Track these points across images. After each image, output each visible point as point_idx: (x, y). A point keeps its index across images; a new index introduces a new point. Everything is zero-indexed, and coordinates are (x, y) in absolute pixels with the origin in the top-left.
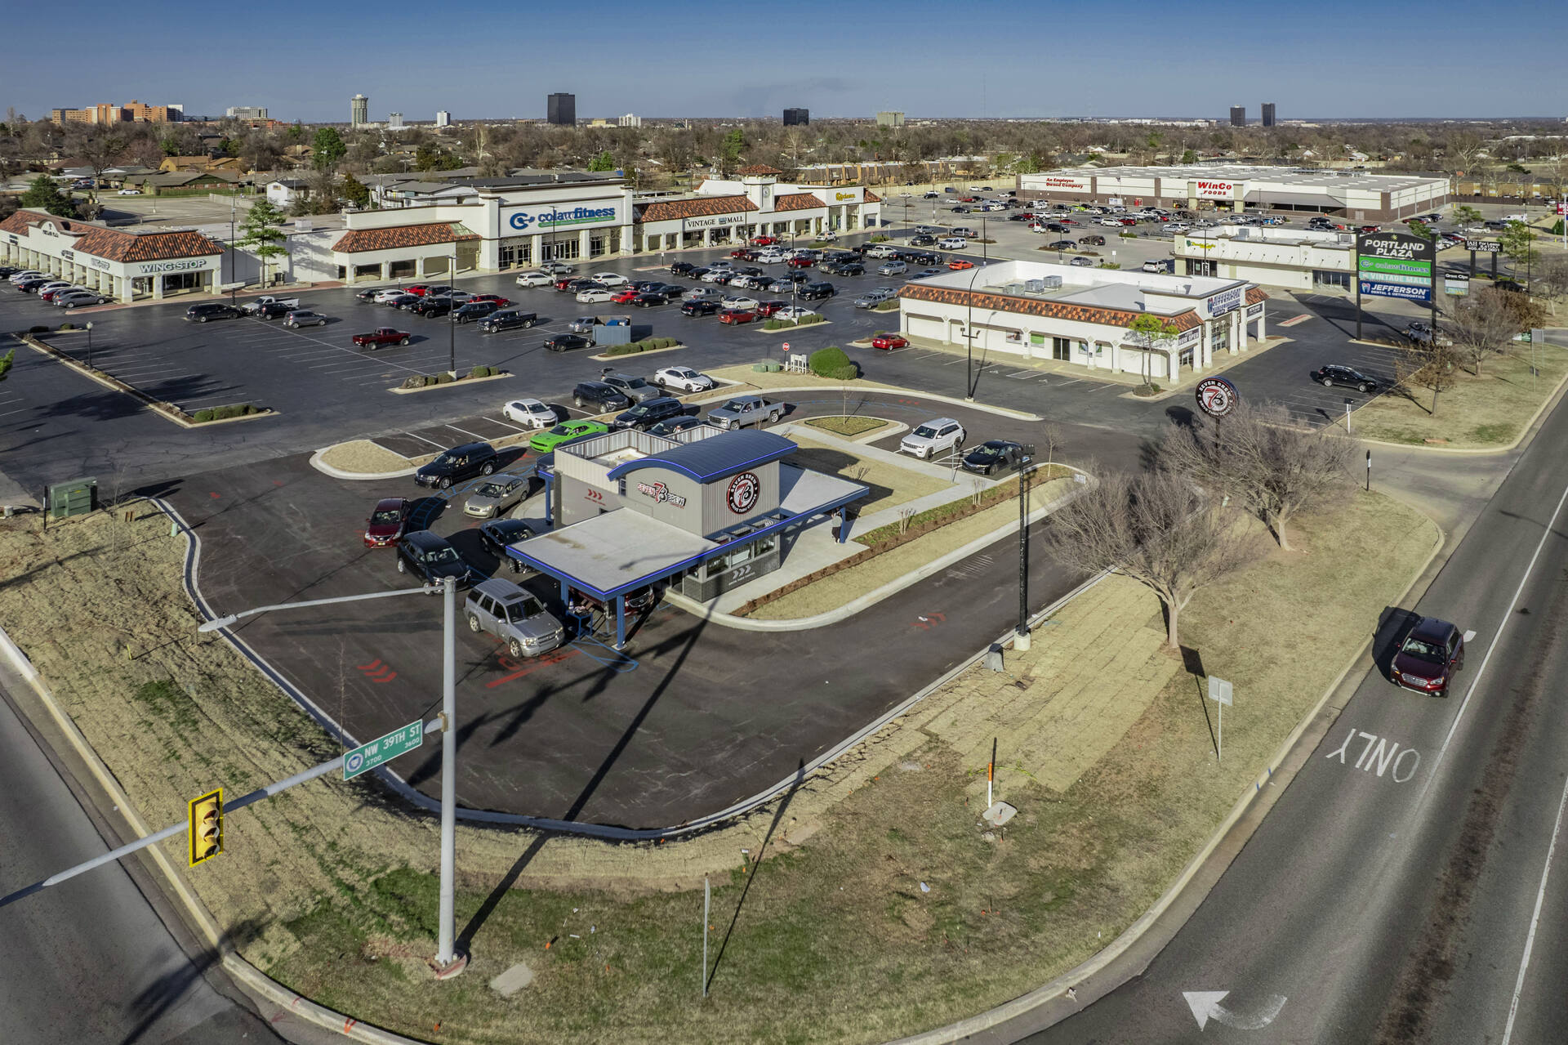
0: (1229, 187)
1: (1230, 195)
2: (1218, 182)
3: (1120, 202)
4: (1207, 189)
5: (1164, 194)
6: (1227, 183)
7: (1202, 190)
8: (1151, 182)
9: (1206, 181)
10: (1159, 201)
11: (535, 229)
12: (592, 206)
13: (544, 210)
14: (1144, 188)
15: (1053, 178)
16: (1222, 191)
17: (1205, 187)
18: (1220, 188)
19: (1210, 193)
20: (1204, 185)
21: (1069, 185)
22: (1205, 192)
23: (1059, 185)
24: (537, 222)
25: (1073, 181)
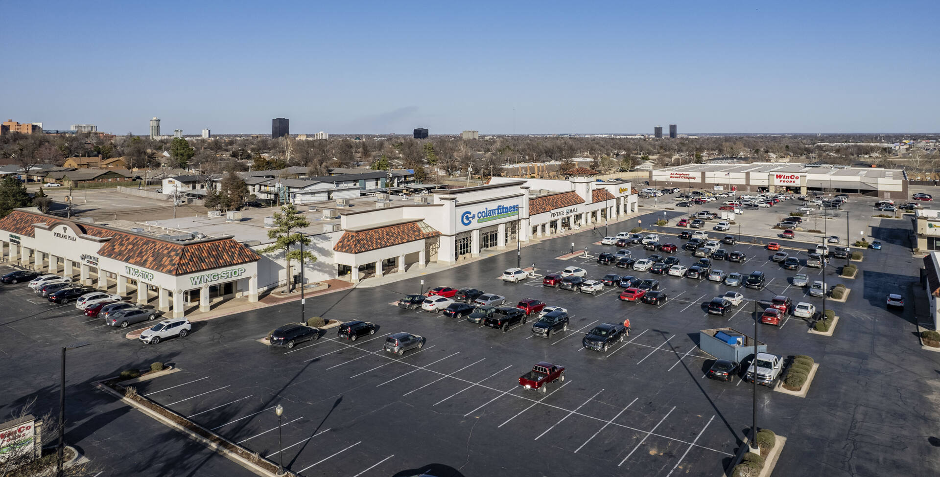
0: (797, 178)
1: (797, 183)
2: (789, 175)
3: (722, 188)
4: (782, 179)
5: (752, 183)
6: (796, 175)
7: (779, 179)
8: (743, 175)
9: (781, 174)
10: (749, 188)
11: (475, 224)
12: (507, 203)
13: (482, 207)
14: (738, 179)
15: (675, 173)
16: (792, 180)
17: (780, 178)
18: (791, 178)
19: (784, 181)
20: (780, 177)
21: (687, 178)
22: (781, 181)
23: (679, 178)
24: (476, 218)
25: (689, 175)
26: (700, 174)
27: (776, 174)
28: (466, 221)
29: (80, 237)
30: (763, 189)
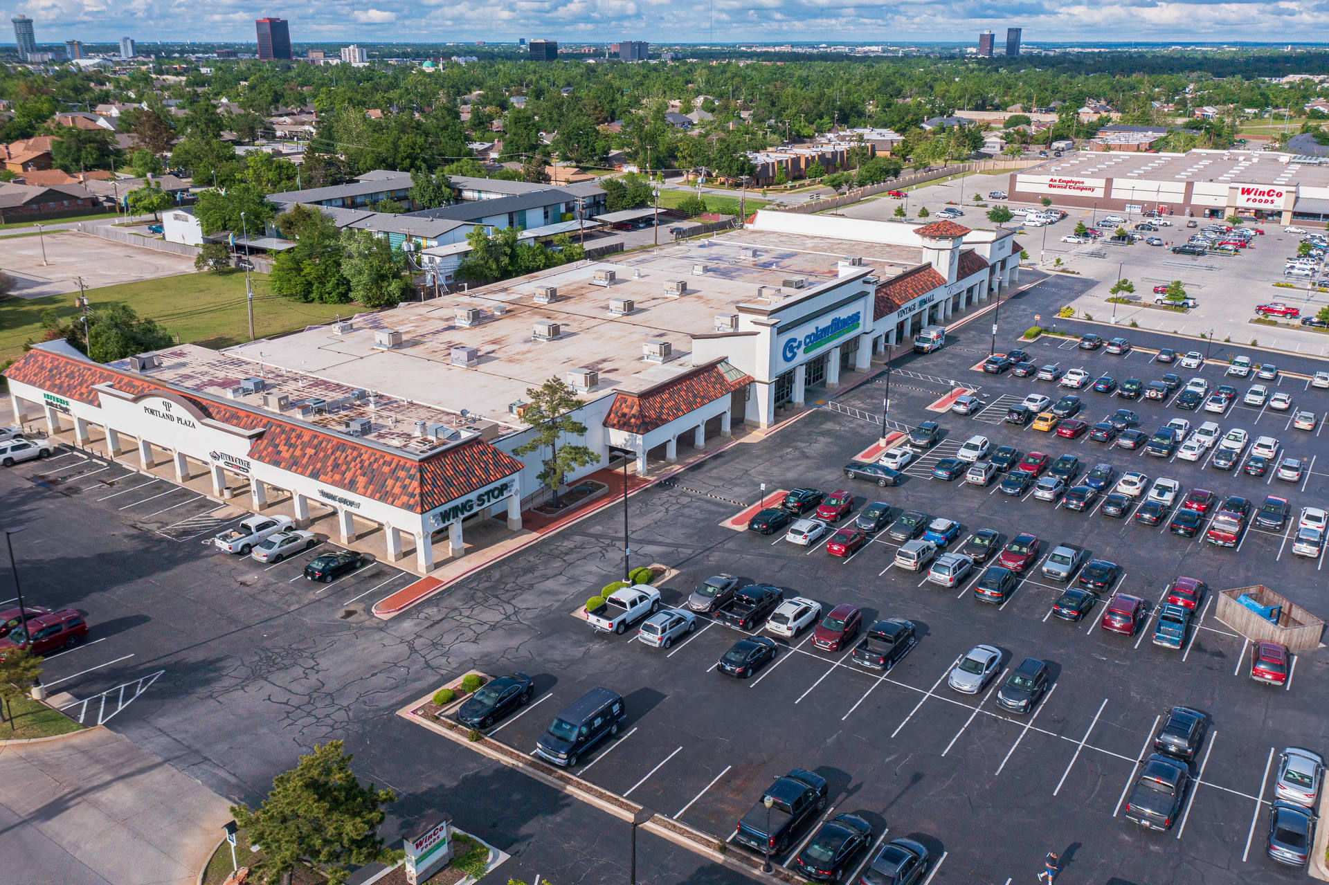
0: (1279, 195)
1: (1277, 204)
2: (1266, 188)
4: (1251, 196)
6: (1277, 189)
7: (1246, 196)
8: (1182, 187)
9: (1251, 186)
10: (1188, 209)
11: (801, 357)
12: (844, 313)
13: (810, 328)
14: (1172, 193)
15: (1057, 178)
16: (1270, 199)
17: (1249, 194)
18: (1268, 194)
19: (1255, 201)
20: (1249, 191)
21: (1078, 188)
22: (1248, 200)
23: (1065, 187)
24: (803, 347)
25: (1083, 183)
26: (1102, 183)
27: (1241, 186)
28: (789, 355)
29: (203, 424)
30: (1214, 213)
